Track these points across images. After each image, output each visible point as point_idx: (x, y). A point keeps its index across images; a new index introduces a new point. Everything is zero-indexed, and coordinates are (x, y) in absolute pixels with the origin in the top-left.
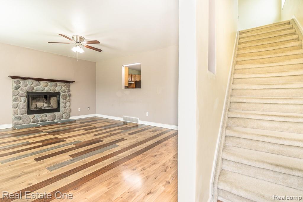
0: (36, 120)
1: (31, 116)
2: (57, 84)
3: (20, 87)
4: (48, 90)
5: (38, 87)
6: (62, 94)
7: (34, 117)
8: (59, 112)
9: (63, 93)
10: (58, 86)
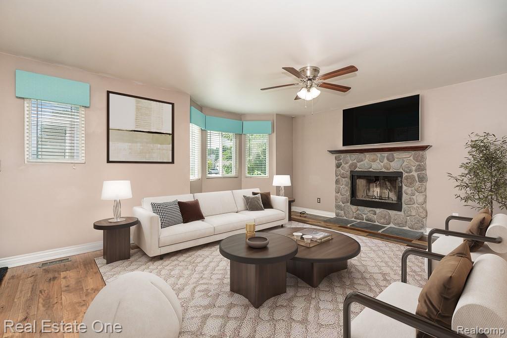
0: (360, 216)
1: (354, 208)
2: (395, 155)
3: (341, 164)
4: (377, 169)
5: (362, 163)
6: (405, 175)
7: (358, 210)
8: (401, 211)
9: (407, 173)
10: (396, 160)
